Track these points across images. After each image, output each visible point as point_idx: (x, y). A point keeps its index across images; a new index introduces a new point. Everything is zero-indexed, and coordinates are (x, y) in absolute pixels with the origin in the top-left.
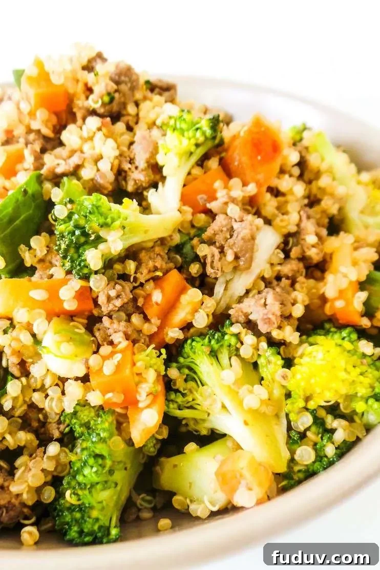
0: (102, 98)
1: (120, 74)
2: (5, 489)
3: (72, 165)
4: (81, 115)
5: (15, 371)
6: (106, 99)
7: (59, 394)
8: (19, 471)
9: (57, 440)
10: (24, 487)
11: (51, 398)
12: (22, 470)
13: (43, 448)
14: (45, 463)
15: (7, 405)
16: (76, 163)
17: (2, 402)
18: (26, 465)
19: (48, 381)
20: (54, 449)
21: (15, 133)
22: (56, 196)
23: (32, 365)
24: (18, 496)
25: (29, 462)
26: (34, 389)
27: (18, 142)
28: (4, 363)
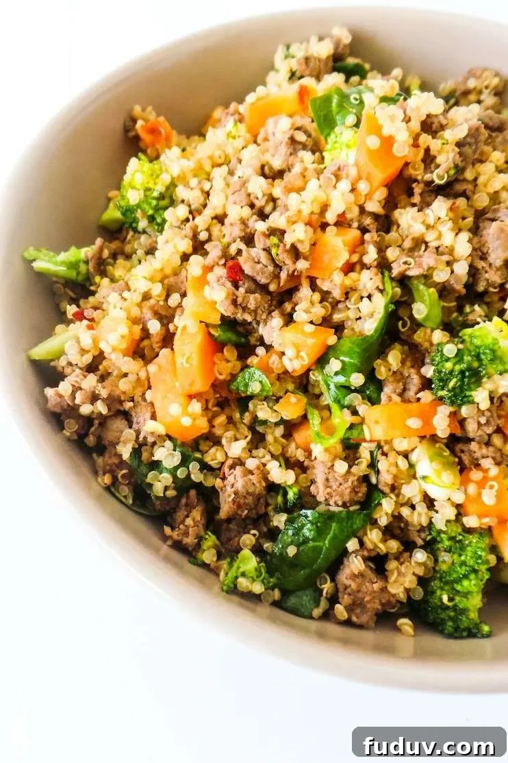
0: (447, 172)
2: (384, 590)
3: (426, 268)
4: (420, 191)
5: (387, 490)
6: (452, 172)
7: (426, 510)
8: (393, 574)
9: (421, 547)
10: (402, 589)
11: (420, 515)
12: (396, 574)
13: (408, 554)
14: (414, 567)
15: (383, 521)
16: (431, 266)
17: (376, 516)
18: (397, 569)
19: (417, 499)
20: (420, 556)
21: (349, 216)
22: (419, 312)
23: (404, 486)
24: (394, 596)
25: (400, 566)
26: (402, 505)
27: (350, 226)
28: (374, 480)
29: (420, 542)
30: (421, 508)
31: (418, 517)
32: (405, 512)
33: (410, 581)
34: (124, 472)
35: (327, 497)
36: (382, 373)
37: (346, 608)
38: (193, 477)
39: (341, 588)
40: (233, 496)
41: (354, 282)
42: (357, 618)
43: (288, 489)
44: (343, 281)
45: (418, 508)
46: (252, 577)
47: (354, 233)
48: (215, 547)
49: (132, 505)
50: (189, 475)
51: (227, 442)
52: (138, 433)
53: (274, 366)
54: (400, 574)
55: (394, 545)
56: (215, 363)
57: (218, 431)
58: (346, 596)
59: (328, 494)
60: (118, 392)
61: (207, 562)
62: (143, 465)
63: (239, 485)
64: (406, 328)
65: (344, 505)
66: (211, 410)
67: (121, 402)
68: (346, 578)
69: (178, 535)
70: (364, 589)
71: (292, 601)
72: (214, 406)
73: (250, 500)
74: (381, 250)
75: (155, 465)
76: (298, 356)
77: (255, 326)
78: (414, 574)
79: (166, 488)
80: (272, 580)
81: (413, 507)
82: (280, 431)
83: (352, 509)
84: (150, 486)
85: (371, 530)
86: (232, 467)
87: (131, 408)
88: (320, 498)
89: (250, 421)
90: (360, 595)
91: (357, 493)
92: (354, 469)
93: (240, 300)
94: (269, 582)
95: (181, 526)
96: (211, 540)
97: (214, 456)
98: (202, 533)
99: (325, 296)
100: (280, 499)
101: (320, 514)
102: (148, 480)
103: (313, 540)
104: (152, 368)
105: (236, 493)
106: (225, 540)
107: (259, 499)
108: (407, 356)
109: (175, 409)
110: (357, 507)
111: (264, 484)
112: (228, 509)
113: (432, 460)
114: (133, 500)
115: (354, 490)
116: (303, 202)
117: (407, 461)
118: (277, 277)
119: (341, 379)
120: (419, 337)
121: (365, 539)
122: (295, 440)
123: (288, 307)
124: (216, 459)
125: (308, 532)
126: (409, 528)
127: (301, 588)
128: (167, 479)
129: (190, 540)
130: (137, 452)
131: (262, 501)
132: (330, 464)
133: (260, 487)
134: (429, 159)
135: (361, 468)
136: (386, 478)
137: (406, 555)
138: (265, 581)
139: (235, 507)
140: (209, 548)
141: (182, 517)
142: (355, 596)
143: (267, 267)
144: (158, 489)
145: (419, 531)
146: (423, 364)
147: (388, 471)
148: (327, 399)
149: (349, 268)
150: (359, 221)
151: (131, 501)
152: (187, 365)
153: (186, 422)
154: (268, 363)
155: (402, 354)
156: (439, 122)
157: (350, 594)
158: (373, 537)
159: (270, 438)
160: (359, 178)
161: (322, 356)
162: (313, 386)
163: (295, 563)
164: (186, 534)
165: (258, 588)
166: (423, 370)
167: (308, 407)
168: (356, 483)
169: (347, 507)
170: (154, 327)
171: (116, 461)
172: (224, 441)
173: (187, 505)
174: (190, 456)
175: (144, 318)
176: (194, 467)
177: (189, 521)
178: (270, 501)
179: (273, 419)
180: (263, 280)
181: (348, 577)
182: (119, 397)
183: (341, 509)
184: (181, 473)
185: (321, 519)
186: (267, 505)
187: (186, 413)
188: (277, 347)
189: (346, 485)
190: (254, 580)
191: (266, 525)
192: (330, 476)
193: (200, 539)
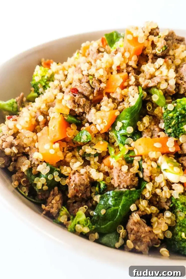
0: (162, 48)
1: (168, 36)
2: (151, 232)
3: (157, 83)
4: (151, 57)
5: (148, 180)
6: (164, 49)
7: (168, 190)
8: (155, 224)
9: (168, 210)
10: (160, 231)
11: (165, 192)
12: (156, 223)
13: (162, 214)
14: (165, 220)
15: (148, 195)
16: (159, 81)
17: (144, 193)
18: (157, 221)
19: (163, 184)
20: (168, 214)
21: (122, 67)
22: (155, 98)
23: (156, 177)
24: (156, 235)
25: (158, 220)
26: (156, 188)
27: (123, 72)
28: (141, 176)
29: (167, 207)
30: (166, 189)
31: (165, 194)
32: (158, 191)
33: (164, 227)
34: (24, 179)
35: (119, 183)
36: (141, 128)
37: (132, 242)
38: (55, 179)
39: (129, 231)
40: (74, 185)
41: (126, 93)
42: (139, 247)
43: (100, 183)
44: (121, 92)
45: (164, 188)
46: (83, 224)
47: (125, 74)
48: (67, 214)
49: (28, 196)
50: (54, 178)
51: (72, 164)
52: (31, 161)
53: (93, 130)
54: (158, 223)
55: (154, 209)
56: (67, 131)
57: (68, 160)
58: (132, 235)
59: (119, 182)
60: (23, 143)
61: (62, 221)
62: (33, 176)
63: (77, 181)
64: (150, 110)
65: (127, 187)
66: (65, 152)
67: (24, 148)
68: (131, 225)
69: (48, 208)
70: (141, 230)
71: (105, 239)
72: (66, 151)
73: (82, 188)
74: (137, 79)
75: (39, 174)
76: (103, 122)
77: (85, 116)
78: (166, 223)
79: (43, 185)
80: (94, 226)
81: (162, 189)
82: (96, 159)
83: (131, 189)
84: (36, 184)
85: (142, 201)
86: (74, 174)
87: (28, 150)
88: (116, 185)
89: (82, 153)
90: (139, 234)
91: (133, 181)
92: (131, 170)
93: (76, 100)
94: (92, 227)
95: (50, 204)
96: (64, 210)
97: (65, 170)
98: (60, 207)
99: (114, 100)
100: (97, 188)
101: (116, 193)
102: (35, 182)
103: (114, 206)
104: (39, 134)
105: (75, 184)
106: (71, 210)
107: (87, 188)
108: (152, 121)
109: (47, 146)
110: (134, 189)
111: (89, 180)
112: (72, 193)
113: (168, 163)
114: (28, 194)
115: (132, 180)
116: (102, 62)
117: (156, 164)
118: (93, 93)
119: (123, 132)
120: (156, 111)
121: (140, 205)
122: (103, 163)
123: (98, 106)
124: (67, 171)
125: (111, 202)
126: (161, 201)
127: (109, 232)
128: (43, 180)
129: (54, 210)
130: (30, 170)
131: (88, 189)
132: (119, 168)
133: (87, 181)
134: (153, 45)
135: (135, 170)
136: (147, 173)
137: (161, 214)
138: (90, 227)
139: (75, 192)
140: (63, 215)
141: (50, 200)
142: (136, 235)
143: (88, 88)
144: (39, 186)
145: (166, 202)
146: (159, 123)
147: (147, 168)
148: (117, 143)
149: (123, 87)
150: (127, 70)
151: (27, 194)
152: (53, 129)
153: (52, 152)
154: (90, 129)
155: (150, 120)
156: (156, 32)
157: (134, 234)
158: (143, 204)
159: (92, 162)
160: (125, 51)
161: (114, 123)
162: (111, 139)
163: (105, 218)
164: (52, 207)
165: (86, 230)
166: (160, 125)
167: (109, 147)
168: (132, 176)
169: (130, 189)
170: (41, 118)
171: (20, 175)
172: (71, 164)
173: (53, 195)
174: (54, 169)
175: (37, 115)
176: (56, 174)
177: (54, 201)
178: (93, 190)
179: (93, 152)
180: (86, 93)
181: (132, 224)
182: (23, 145)
183: (126, 189)
184: (50, 177)
185: (117, 195)
186: (91, 192)
187: (51, 148)
188: (94, 123)
189: (128, 177)
190: (84, 226)
191: (91, 203)
192: (120, 174)
193: (59, 210)
